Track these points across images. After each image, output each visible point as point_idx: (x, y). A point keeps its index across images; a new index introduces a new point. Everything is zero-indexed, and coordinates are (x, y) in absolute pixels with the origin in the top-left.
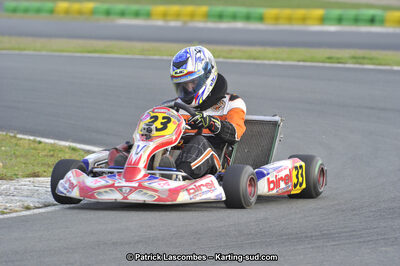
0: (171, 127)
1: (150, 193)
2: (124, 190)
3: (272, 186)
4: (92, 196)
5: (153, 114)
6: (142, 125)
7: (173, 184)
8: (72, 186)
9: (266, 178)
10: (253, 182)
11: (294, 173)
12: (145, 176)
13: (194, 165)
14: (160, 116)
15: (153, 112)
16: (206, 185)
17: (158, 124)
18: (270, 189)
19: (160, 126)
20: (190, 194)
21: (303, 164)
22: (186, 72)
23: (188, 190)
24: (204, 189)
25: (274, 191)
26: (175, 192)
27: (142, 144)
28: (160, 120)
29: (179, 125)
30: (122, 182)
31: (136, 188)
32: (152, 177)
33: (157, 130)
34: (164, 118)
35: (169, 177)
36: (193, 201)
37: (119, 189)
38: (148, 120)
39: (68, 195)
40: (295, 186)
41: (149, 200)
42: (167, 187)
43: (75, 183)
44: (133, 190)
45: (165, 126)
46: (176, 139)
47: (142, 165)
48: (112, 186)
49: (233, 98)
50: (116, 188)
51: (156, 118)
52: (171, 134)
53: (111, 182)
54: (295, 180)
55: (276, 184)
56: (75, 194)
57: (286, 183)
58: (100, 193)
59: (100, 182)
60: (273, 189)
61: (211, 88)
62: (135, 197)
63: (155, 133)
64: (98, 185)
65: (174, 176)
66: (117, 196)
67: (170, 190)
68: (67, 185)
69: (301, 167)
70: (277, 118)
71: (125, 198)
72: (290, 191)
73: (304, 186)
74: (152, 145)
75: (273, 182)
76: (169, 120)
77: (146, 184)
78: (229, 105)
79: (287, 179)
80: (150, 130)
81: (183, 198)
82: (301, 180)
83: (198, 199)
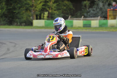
0: (55, 39)
1: (51, 55)
4: (36, 57)
6: (47, 39)
9: (79, 51)
11: (85, 50)
12: (49, 51)
13: (61, 48)
14: (52, 36)
15: (50, 35)
16: (65, 53)
18: (80, 54)
19: (52, 39)
20: (61, 55)
21: (87, 47)
24: (64, 54)
25: (81, 54)
26: (57, 55)
27: (48, 43)
28: (52, 37)
30: (44, 53)
31: (47, 54)
32: (51, 51)
33: (51, 40)
35: (55, 51)
36: (62, 57)
37: (43, 55)
40: (86, 53)
42: (55, 54)
43: (31, 54)
45: (53, 39)
46: (56, 42)
47: (48, 48)
48: (41, 54)
49: (69, 31)
50: (42, 55)
51: (50, 37)
54: (85, 52)
55: (81, 52)
58: (38, 56)
59: (38, 53)
62: (47, 57)
64: (38, 54)
66: (43, 57)
67: (56, 54)
68: (29, 55)
71: (45, 57)
72: (84, 54)
73: (87, 53)
74: (50, 44)
76: (54, 37)
77: (50, 53)
80: (49, 40)
81: (59, 56)
82: (87, 51)
83: (63, 56)
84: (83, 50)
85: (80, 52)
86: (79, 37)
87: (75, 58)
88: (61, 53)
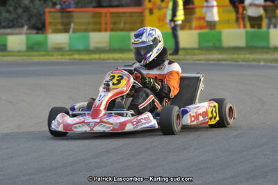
0: (124, 82)
1: (107, 125)
2: (91, 124)
3: (193, 119)
4: (71, 130)
5: (112, 75)
6: (104, 82)
7: (123, 119)
8: (59, 124)
9: (188, 114)
10: (179, 117)
11: (210, 110)
12: (104, 115)
13: (141, 107)
14: (116, 75)
15: (112, 73)
16: (145, 119)
18: (192, 121)
19: (116, 82)
20: (133, 125)
21: (217, 105)
22: (141, 40)
23: (132, 123)
24: (143, 121)
25: (195, 122)
26: (123, 124)
27: (103, 94)
28: (116, 78)
29: (129, 81)
30: (91, 120)
31: (98, 123)
32: (110, 115)
33: (113, 84)
34: (119, 76)
35: (122, 115)
36: (136, 129)
37: (88, 124)
38: (108, 78)
39: (57, 129)
40: (211, 119)
41: (107, 130)
43: (61, 121)
44: (96, 124)
45: (119, 82)
46: (127, 90)
47: (102, 107)
48: (83, 122)
50: (86, 123)
51: (114, 77)
52: (125, 86)
53: (82, 120)
54: (210, 115)
55: (197, 117)
56: (60, 129)
57: (203, 117)
58: (75, 127)
59: (76, 120)
60: (194, 121)
61: (156, 55)
62: (98, 129)
63: (111, 87)
64: (75, 122)
65: (125, 114)
66: (87, 129)
67: (120, 123)
68: (56, 124)
69: (214, 106)
70: (199, 75)
71: (92, 130)
72: (207, 122)
73: (218, 119)
74: (110, 95)
75: (194, 116)
76: (122, 78)
77: (105, 120)
79: (204, 114)
80: (108, 85)
81: (129, 127)
82: (215, 115)
83: (139, 128)
84: (201, 111)
85: (191, 117)
86: (198, 79)
87: (174, 134)
88: (135, 119)
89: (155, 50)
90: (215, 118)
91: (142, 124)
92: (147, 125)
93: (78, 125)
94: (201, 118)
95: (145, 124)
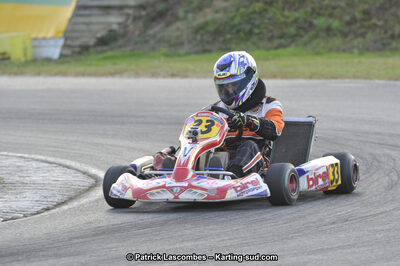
0: (216, 129)
1: (200, 192)
2: (175, 189)
3: (311, 183)
4: (145, 197)
5: (197, 118)
6: (188, 128)
7: (220, 183)
8: (126, 189)
9: (305, 176)
10: (294, 179)
11: (331, 170)
12: (193, 176)
14: (204, 120)
15: (197, 116)
16: (252, 183)
17: (202, 127)
18: (309, 186)
19: (204, 129)
20: (237, 191)
21: (338, 161)
22: (229, 74)
23: (235, 188)
25: (314, 188)
26: (223, 191)
27: (189, 147)
28: (204, 123)
29: (222, 128)
31: (186, 188)
32: (201, 176)
33: (203, 133)
34: (208, 121)
35: (216, 177)
36: (240, 198)
37: (170, 189)
38: (192, 124)
39: (121, 197)
40: (332, 183)
41: (200, 199)
42: (215, 186)
43: (128, 185)
44: (183, 189)
45: (209, 129)
46: (220, 141)
47: (190, 166)
48: (164, 186)
49: (270, 100)
50: (168, 188)
51: (200, 122)
52: (215, 136)
53: (162, 183)
54: (331, 177)
55: (315, 181)
56: (129, 195)
57: (323, 180)
58: (152, 194)
59: (152, 183)
60: (312, 186)
61: (251, 92)
62: (186, 196)
63: (200, 136)
64: (150, 186)
65: (221, 176)
66: (169, 196)
67: (218, 189)
68: (120, 189)
69: (336, 164)
70: (311, 119)
71: (176, 197)
72: (328, 187)
73: (340, 182)
74: (198, 147)
75: (312, 179)
76: (213, 123)
77: (195, 183)
78: (266, 108)
79: (325, 176)
80: (195, 133)
81: (231, 195)
82: (336, 177)
83: (245, 196)
85: (309, 179)
86: (310, 125)
88: (238, 182)
89: (249, 85)
90: (337, 181)
91: (250, 191)
92: (255, 192)
93: (154, 191)
94: (321, 182)
95: (253, 190)
